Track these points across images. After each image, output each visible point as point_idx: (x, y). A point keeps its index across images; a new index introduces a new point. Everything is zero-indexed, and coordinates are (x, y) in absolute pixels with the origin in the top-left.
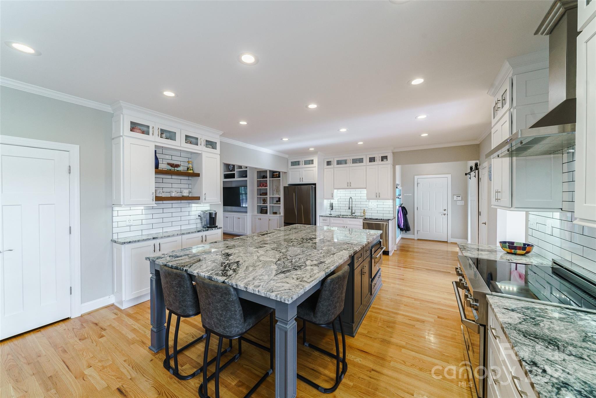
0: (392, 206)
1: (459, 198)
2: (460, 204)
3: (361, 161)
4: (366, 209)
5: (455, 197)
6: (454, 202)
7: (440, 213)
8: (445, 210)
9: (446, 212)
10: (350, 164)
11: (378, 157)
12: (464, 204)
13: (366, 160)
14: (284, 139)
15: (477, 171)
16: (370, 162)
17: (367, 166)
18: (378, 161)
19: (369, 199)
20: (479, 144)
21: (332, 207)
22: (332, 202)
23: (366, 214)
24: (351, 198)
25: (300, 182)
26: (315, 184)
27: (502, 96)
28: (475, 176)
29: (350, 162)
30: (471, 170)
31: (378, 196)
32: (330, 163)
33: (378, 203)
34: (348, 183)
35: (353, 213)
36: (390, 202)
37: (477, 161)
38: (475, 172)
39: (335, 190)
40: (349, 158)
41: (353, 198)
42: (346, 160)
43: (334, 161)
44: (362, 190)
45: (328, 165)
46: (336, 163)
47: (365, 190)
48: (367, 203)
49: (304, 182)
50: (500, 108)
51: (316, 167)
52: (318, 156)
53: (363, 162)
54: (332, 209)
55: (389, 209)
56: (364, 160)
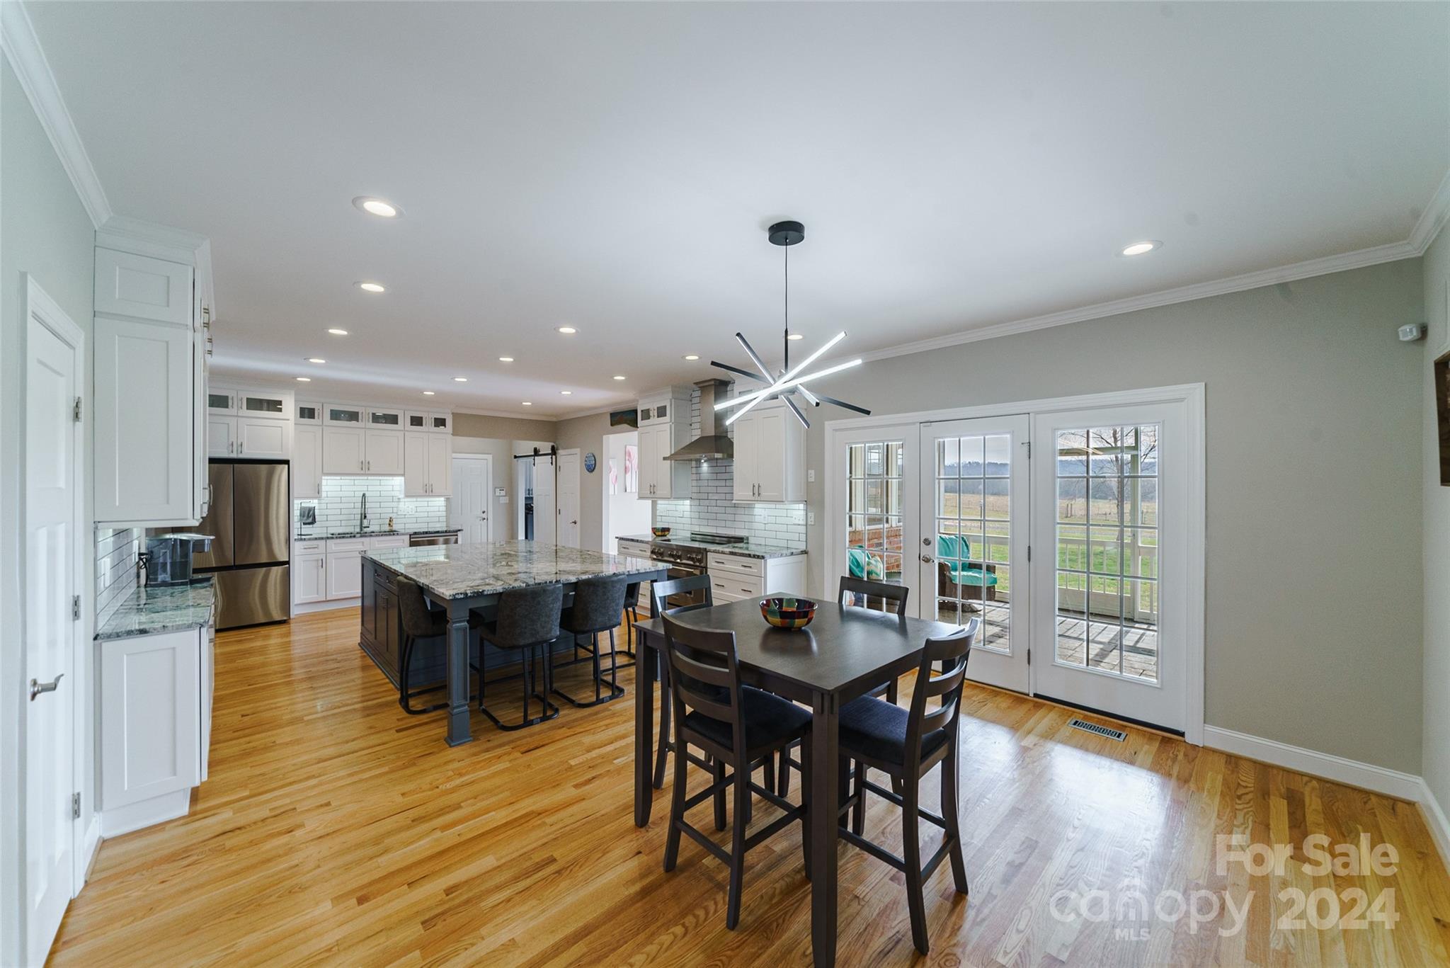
0: (444, 509)
1: (503, 493)
2: (503, 502)
3: (393, 419)
4: (393, 516)
5: (498, 490)
6: (496, 498)
7: (477, 517)
8: (484, 512)
9: (484, 516)
10: (365, 423)
11: (429, 418)
12: (508, 502)
13: (404, 421)
15: (554, 457)
16: (411, 425)
17: (406, 433)
18: (428, 426)
19: (407, 496)
20: (556, 422)
21: (309, 517)
22: (311, 505)
23: (395, 528)
24: (364, 495)
25: (229, 453)
26: (287, 462)
27: (658, 408)
28: (552, 463)
29: (367, 419)
30: (536, 453)
31: (428, 491)
32: (307, 413)
33: (418, 504)
34: (362, 463)
35: (365, 527)
36: (440, 502)
37: (553, 444)
38: (552, 458)
39: (323, 478)
40: (365, 410)
41: (367, 495)
42: (358, 413)
43: (321, 409)
44: (391, 478)
45: (302, 416)
46: (327, 415)
47: (403, 478)
48: (395, 504)
49: (247, 453)
50: (654, 416)
51: (288, 420)
52: (293, 393)
53: (397, 423)
54: (310, 520)
55: (439, 514)
56: (400, 420)
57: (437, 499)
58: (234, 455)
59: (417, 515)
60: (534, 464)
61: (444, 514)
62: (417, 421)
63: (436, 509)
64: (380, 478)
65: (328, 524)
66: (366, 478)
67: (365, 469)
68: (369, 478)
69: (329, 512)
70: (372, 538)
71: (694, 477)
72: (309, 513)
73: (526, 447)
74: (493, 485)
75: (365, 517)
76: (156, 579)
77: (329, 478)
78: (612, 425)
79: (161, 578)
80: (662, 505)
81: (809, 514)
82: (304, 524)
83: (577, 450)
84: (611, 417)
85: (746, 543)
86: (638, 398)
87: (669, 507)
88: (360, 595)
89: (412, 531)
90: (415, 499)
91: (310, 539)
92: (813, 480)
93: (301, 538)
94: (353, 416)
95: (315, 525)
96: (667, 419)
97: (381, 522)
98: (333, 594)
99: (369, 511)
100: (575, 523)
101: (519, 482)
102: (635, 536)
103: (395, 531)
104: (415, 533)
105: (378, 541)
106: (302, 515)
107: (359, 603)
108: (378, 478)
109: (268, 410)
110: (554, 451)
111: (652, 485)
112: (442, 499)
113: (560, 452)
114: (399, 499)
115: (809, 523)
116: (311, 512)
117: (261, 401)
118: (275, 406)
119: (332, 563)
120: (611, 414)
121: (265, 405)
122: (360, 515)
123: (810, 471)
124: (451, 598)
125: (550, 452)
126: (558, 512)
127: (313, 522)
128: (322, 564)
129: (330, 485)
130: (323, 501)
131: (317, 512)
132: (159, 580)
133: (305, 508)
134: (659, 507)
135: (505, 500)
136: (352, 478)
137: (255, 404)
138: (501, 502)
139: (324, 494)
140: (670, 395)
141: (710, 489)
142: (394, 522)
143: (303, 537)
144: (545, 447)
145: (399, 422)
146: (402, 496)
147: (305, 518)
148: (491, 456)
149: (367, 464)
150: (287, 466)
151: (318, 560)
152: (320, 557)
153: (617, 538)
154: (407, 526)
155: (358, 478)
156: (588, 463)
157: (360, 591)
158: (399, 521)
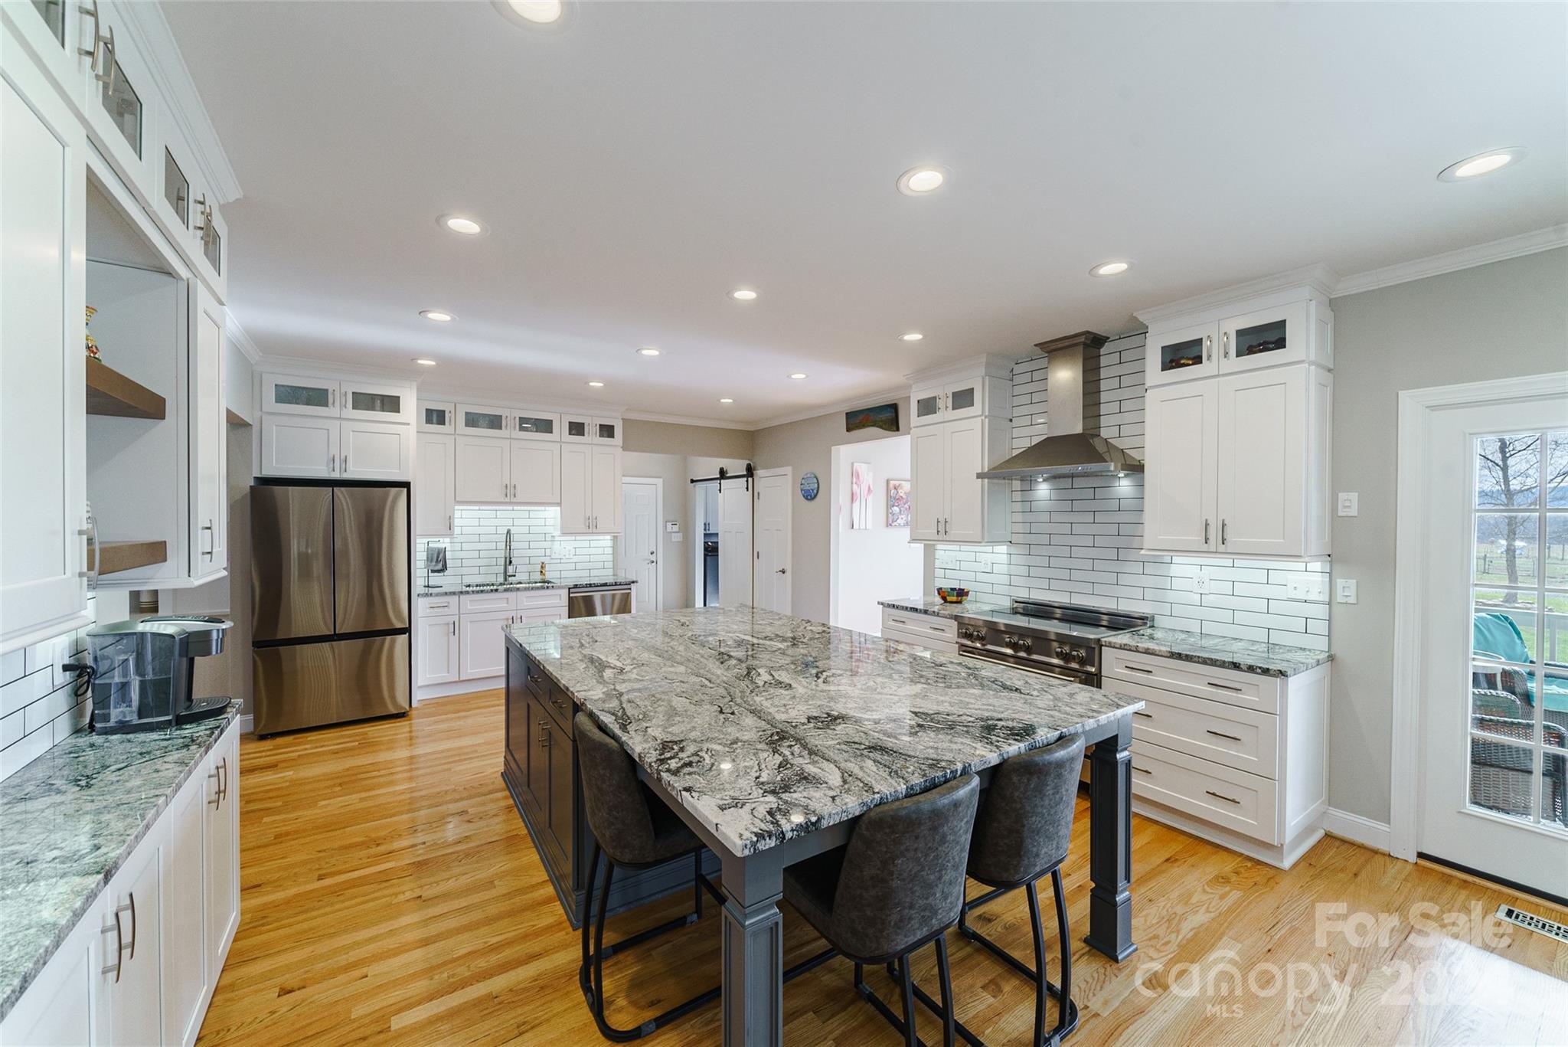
0: (610, 551)
1: (676, 528)
2: (676, 540)
3: (545, 426)
4: (546, 560)
5: (669, 525)
6: (667, 534)
7: (645, 560)
8: (652, 553)
9: (653, 558)
10: (510, 431)
11: (592, 424)
12: (682, 539)
13: (561, 428)
14: (431, 315)
15: (750, 479)
16: (570, 434)
17: (563, 445)
18: (592, 436)
19: (564, 534)
20: (753, 432)
21: (439, 562)
22: (441, 546)
23: (548, 576)
24: (509, 532)
25: (329, 473)
26: (406, 485)
27: (953, 393)
28: (747, 489)
29: (513, 425)
30: (723, 475)
31: (591, 527)
32: (436, 417)
33: (578, 544)
34: (506, 486)
35: (510, 576)
36: (606, 541)
37: (748, 462)
38: (747, 481)
39: (456, 507)
40: (511, 414)
41: (512, 532)
42: (501, 416)
43: (453, 411)
44: (543, 508)
45: (429, 421)
46: (461, 419)
47: (559, 508)
48: (547, 544)
49: (354, 473)
50: (947, 407)
51: (408, 424)
52: (414, 386)
53: (551, 432)
54: (440, 566)
55: (604, 558)
56: (556, 427)
57: (602, 537)
58: (336, 475)
59: (575, 559)
60: (720, 491)
61: (610, 558)
62: (577, 429)
63: (600, 551)
64: (529, 508)
65: (464, 571)
66: (511, 508)
67: (510, 495)
68: (515, 508)
69: (463, 555)
70: (519, 593)
71: (1018, 507)
72: (438, 557)
73: (709, 466)
74: (664, 517)
75: (511, 562)
76: (106, 718)
77: (465, 507)
78: (848, 430)
79: (116, 714)
80: (945, 554)
81: (1340, 582)
82: (433, 571)
83: (788, 470)
84: (847, 418)
85: (1150, 627)
86: (911, 382)
87: (961, 556)
88: (503, 673)
89: (571, 584)
90: (573, 538)
91: (437, 595)
92: (1354, 512)
93: (430, 590)
94: (495, 422)
95: (446, 573)
96: (977, 409)
97: (530, 568)
98: (470, 672)
99: (515, 553)
100: (783, 572)
101: (697, 517)
102: (901, 600)
103: (548, 582)
104: (576, 586)
105: (527, 597)
106: (429, 559)
107: (502, 684)
108: (526, 508)
109: (383, 410)
110: (750, 472)
111: (942, 520)
112: (608, 537)
113: (759, 473)
114: (553, 537)
115: (1340, 598)
116: (441, 555)
117: (373, 397)
118: (392, 404)
119: (467, 629)
120: (847, 414)
121: (378, 403)
122: (503, 559)
123: (1342, 496)
124: (746, 852)
125: (745, 473)
126: (755, 555)
127: (444, 568)
128: (455, 629)
129: (466, 518)
130: (455, 540)
131: (448, 555)
132: (113, 719)
133: (433, 549)
134: (939, 554)
135: (677, 538)
136: (494, 508)
137: (365, 401)
138: (673, 540)
139: (457, 530)
140: (982, 371)
141: (1053, 528)
142: (547, 569)
143: (431, 590)
144: (737, 466)
145: (554, 431)
146: (557, 533)
147: (434, 563)
148: (661, 480)
149: (512, 489)
150: (405, 489)
151: (448, 624)
152: (451, 619)
153: (879, 603)
154: (564, 574)
155: (501, 508)
156: (807, 487)
157: (503, 667)
158: (553, 567)
